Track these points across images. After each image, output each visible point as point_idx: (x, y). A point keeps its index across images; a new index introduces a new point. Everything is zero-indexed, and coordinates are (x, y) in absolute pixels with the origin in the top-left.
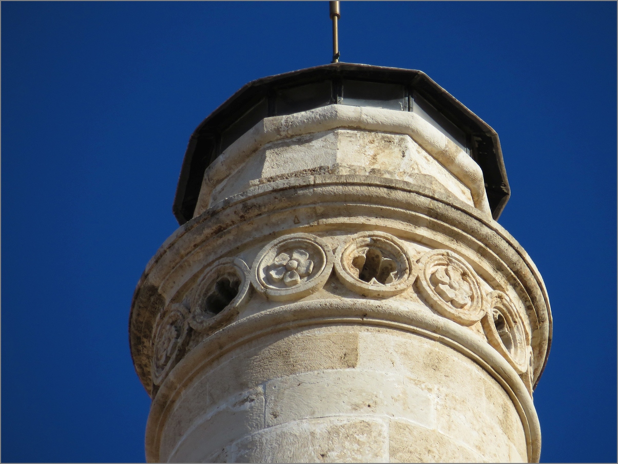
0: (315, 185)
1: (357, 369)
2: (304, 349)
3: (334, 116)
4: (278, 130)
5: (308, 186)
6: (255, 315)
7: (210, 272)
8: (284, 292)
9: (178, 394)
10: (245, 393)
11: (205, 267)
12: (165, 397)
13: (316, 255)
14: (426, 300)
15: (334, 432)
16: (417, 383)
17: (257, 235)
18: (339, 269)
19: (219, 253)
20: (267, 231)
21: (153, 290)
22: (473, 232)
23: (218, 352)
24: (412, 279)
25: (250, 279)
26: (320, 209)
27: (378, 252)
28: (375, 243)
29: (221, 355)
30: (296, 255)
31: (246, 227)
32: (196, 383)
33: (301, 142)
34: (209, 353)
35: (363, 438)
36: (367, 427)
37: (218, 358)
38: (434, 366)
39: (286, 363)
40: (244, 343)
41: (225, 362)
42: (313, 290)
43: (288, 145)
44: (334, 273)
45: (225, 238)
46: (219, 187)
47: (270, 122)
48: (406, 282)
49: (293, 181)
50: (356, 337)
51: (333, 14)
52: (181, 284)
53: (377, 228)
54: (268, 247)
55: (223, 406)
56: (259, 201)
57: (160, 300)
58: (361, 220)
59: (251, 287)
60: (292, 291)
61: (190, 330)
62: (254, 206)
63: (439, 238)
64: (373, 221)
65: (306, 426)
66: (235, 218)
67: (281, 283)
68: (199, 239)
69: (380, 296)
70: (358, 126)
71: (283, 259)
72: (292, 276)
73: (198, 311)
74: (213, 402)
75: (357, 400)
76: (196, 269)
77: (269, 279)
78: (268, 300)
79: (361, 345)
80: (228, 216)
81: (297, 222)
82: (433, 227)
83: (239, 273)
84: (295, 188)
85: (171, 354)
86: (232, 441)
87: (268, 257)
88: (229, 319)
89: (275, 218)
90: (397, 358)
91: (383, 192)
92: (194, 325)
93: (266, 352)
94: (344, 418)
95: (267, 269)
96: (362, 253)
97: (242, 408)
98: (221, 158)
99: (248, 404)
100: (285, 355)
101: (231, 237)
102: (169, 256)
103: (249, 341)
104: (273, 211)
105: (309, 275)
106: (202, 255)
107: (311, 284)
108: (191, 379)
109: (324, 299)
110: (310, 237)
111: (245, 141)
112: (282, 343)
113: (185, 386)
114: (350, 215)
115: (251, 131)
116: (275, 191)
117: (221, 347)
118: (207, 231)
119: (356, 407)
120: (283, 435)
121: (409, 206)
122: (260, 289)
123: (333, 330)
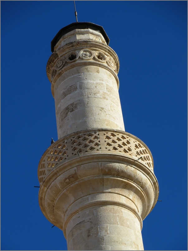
0: (91, 41)
1: (99, 74)
2: (90, 69)
3: (89, 31)
4: (78, 31)
5: (90, 41)
6: (81, 61)
7: (70, 53)
8: (86, 58)
9: (63, 72)
10: (80, 74)
11: (69, 52)
12: (61, 72)
13: (91, 53)
14: (108, 65)
15: (97, 83)
16: (109, 78)
17: (80, 48)
18: (95, 56)
19: (72, 50)
20: (81, 48)
21: (57, 54)
22: (114, 55)
23: (73, 66)
24: (106, 61)
25: (79, 55)
26: (91, 46)
27: (100, 55)
28: (100, 53)
29: (74, 67)
30: (87, 53)
31: (78, 46)
32: (68, 71)
33: (82, 34)
34: (71, 66)
35: (102, 85)
36: (102, 84)
37: (73, 67)
38: (110, 76)
39: (87, 70)
40: (78, 66)
41: (75, 68)
42: (91, 59)
43: (80, 34)
44: (94, 57)
45: (73, 48)
46: (65, 39)
47: (77, 30)
48: (105, 61)
49: (87, 40)
50: (99, 68)
51: (76, 15)
52: (63, 54)
53: (100, 51)
54: (82, 50)
55: (75, 76)
56: (81, 42)
57: (58, 56)
58: (98, 49)
59: (79, 57)
60: (87, 58)
61: (66, 62)
62: (80, 43)
63: (109, 55)
64: (100, 50)
65: (92, 81)
66: (76, 44)
67: (85, 57)
68: (68, 47)
69: (101, 62)
70: (92, 34)
71: (85, 53)
72: (87, 56)
73: (68, 59)
74: (73, 75)
75: (100, 79)
76: (67, 52)
77: (82, 56)
78: (82, 59)
79: (100, 70)
80: (75, 44)
81: (87, 47)
82: (108, 53)
83: (76, 54)
84: (87, 41)
85: (61, 66)
86: (78, 82)
87: (82, 52)
88: (75, 61)
89: (83, 46)
90: (105, 73)
91: (102, 45)
92: (67, 61)
93: (83, 68)
94: (99, 81)
95: (82, 54)
96: (98, 54)
97: (79, 76)
98: (66, 34)
99: (80, 76)
100: (87, 69)
101: (74, 47)
102: (62, 49)
103: (80, 65)
104: (83, 44)
105: (90, 56)
106: (68, 50)
107: (90, 58)
108: (67, 70)
109: (92, 61)
110: (90, 50)
111: (72, 32)
112: (86, 67)
113: (65, 71)
114: (96, 48)
115: (73, 31)
116: (84, 41)
117: (74, 66)
118: (70, 46)
119: (100, 80)
120: (88, 82)
121: (105, 48)
122: (81, 57)
123: (95, 66)
